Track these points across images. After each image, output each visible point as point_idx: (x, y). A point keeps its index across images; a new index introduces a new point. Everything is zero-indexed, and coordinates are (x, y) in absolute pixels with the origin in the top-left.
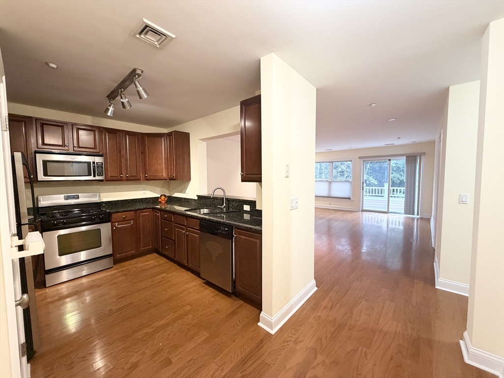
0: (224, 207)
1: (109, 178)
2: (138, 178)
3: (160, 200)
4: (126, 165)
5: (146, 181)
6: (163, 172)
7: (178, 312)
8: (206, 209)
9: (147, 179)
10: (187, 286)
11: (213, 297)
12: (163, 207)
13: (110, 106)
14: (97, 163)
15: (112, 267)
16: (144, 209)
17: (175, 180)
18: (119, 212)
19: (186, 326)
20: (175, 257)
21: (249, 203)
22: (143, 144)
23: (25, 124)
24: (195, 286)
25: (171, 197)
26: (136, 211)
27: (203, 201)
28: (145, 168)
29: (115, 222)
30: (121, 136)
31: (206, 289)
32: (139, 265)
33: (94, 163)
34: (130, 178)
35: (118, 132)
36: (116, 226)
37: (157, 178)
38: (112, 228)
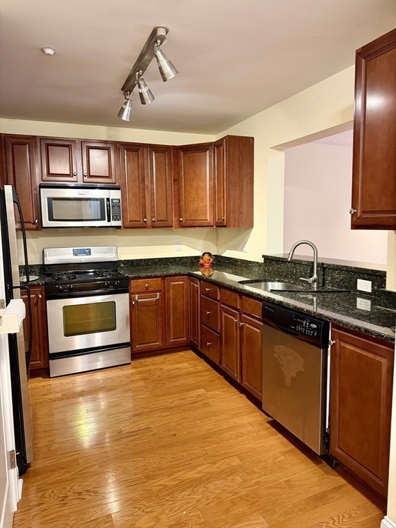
0: (314, 281)
1: (128, 224)
2: (169, 223)
3: (201, 261)
4: (152, 201)
5: (182, 230)
6: (206, 213)
7: (218, 465)
8: (278, 281)
9: (182, 226)
10: (237, 421)
11: (284, 454)
12: (207, 274)
13: (126, 103)
14: (112, 200)
15: (130, 364)
16: (176, 275)
17: (225, 226)
18: (139, 278)
19: (229, 495)
20: (220, 362)
21: (370, 275)
22: (176, 165)
23: (29, 147)
24: (251, 424)
25: (220, 256)
26: (163, 277)
27: (274, 266)
28: (179, 207)
29: (135, 293)
30: (145, 154)
31: (272, 434)
32: (166, 367)
33: (108, 199)
34: (158, 224)
35: (141, 149)
36: (137, 299)
37: (198, 223)
38: (131, 303)
